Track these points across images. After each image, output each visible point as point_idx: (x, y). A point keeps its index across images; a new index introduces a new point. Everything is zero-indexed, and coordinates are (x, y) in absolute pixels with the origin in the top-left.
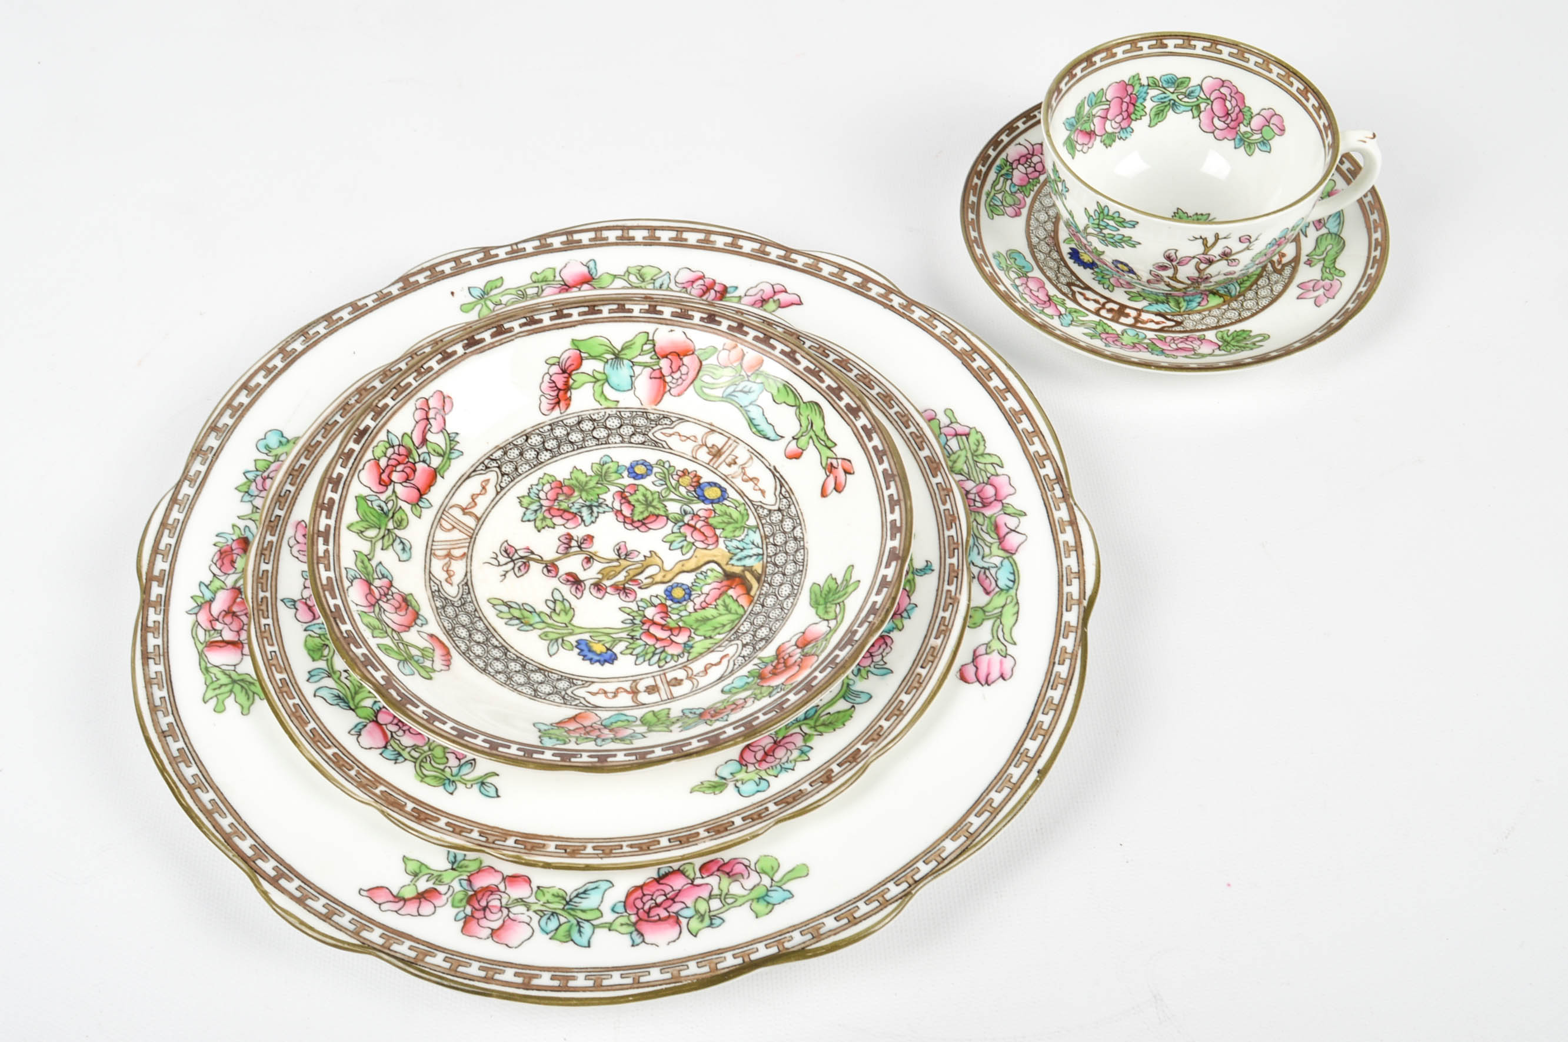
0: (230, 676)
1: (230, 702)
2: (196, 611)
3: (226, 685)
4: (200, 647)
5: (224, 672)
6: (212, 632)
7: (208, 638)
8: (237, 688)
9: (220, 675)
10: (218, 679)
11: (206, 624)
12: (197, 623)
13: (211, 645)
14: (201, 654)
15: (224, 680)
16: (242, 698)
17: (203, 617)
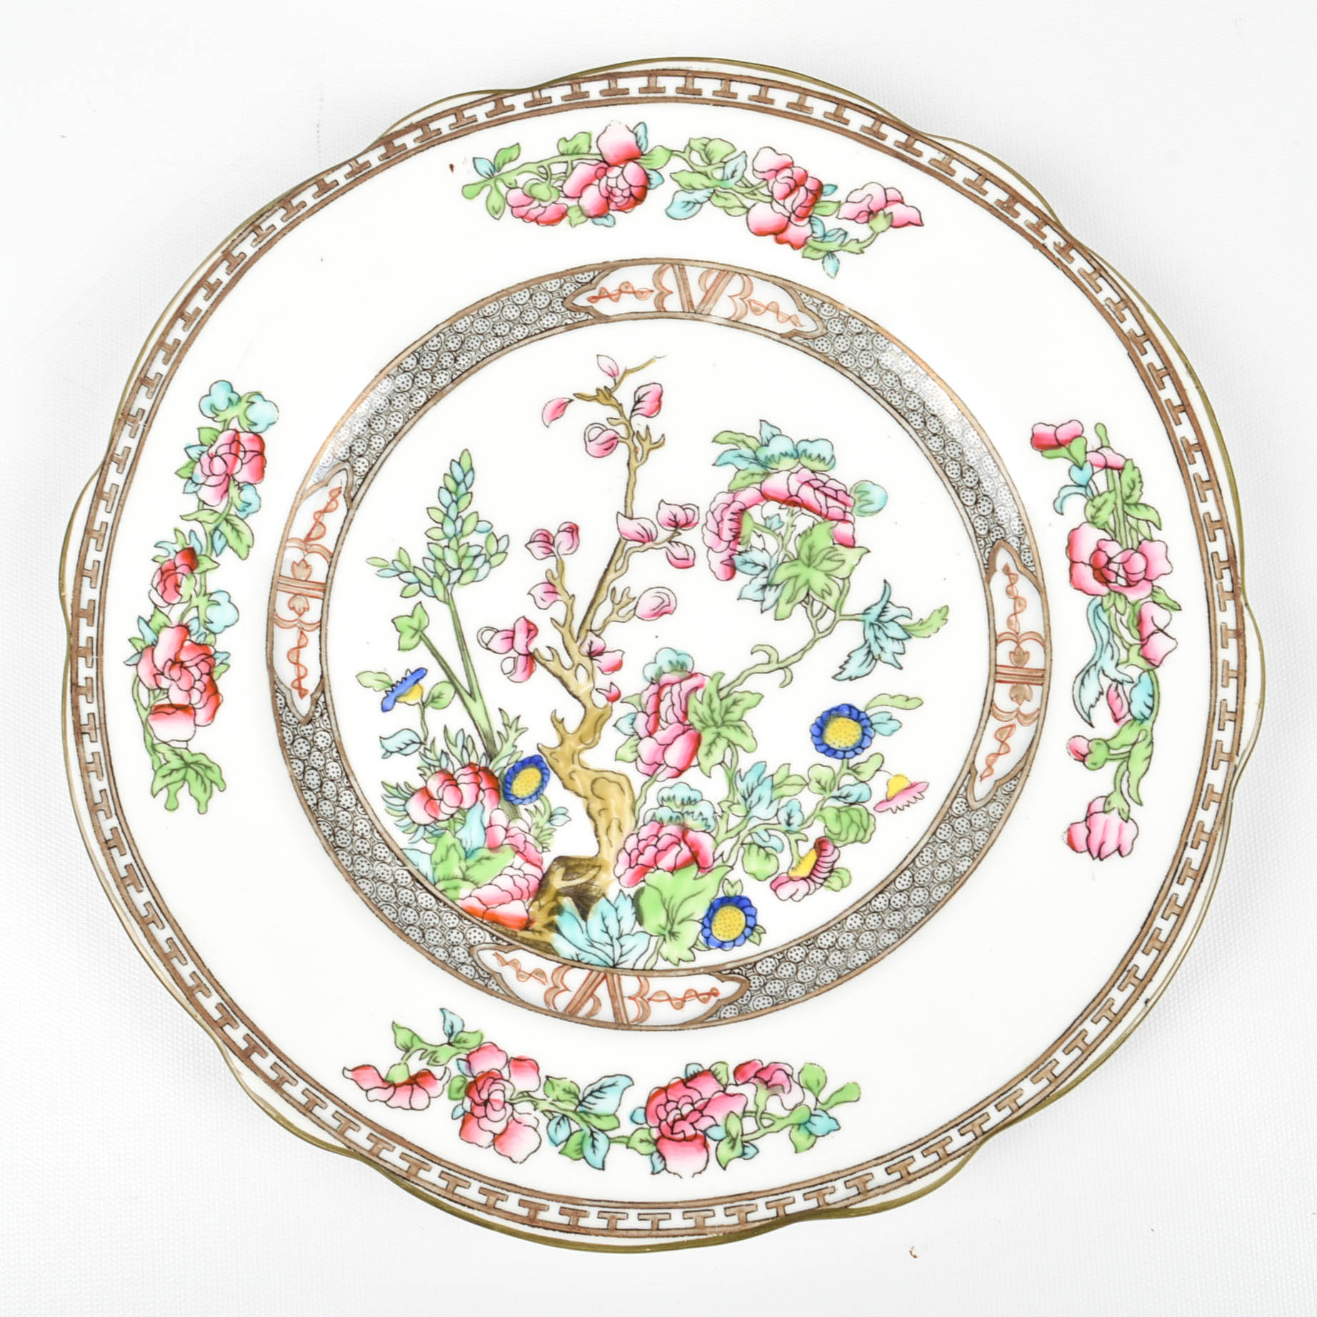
0: (182, 758)
1: (183, 794)
2: (135, 660)
3: (178, 770)
4: (144, 714)
5: (173, 750)
6: (157, 692)
7: (152, 702)
8: (191, 774)
9: (170, 756)
10: (168, 762)
11: (148, 681)
12: (138, 679)
13: (157, 711)
14: (145, 724)
15: (176, 763)
16: (197, 788)
17: (145, 670)
